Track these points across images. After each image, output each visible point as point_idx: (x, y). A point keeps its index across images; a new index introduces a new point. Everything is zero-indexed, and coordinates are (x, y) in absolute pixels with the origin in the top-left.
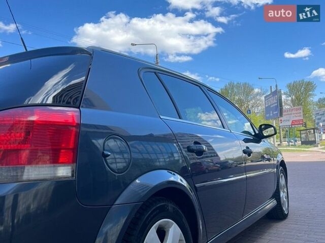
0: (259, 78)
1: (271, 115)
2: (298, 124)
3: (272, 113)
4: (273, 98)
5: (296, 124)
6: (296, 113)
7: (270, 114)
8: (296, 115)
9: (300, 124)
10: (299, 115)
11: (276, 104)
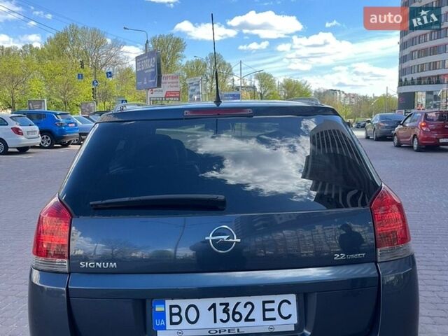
0: (125, 28)
1: (145, 83)
2: (174, 97)
3: (147, 81)
4: (149, 60)
5: (172, 97)
6: (173, 83)
7: (143, 81)
8: (172, 85)
9: (176, 97)
10: (175, 85)
11: (153, 70)
